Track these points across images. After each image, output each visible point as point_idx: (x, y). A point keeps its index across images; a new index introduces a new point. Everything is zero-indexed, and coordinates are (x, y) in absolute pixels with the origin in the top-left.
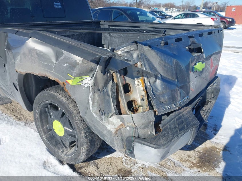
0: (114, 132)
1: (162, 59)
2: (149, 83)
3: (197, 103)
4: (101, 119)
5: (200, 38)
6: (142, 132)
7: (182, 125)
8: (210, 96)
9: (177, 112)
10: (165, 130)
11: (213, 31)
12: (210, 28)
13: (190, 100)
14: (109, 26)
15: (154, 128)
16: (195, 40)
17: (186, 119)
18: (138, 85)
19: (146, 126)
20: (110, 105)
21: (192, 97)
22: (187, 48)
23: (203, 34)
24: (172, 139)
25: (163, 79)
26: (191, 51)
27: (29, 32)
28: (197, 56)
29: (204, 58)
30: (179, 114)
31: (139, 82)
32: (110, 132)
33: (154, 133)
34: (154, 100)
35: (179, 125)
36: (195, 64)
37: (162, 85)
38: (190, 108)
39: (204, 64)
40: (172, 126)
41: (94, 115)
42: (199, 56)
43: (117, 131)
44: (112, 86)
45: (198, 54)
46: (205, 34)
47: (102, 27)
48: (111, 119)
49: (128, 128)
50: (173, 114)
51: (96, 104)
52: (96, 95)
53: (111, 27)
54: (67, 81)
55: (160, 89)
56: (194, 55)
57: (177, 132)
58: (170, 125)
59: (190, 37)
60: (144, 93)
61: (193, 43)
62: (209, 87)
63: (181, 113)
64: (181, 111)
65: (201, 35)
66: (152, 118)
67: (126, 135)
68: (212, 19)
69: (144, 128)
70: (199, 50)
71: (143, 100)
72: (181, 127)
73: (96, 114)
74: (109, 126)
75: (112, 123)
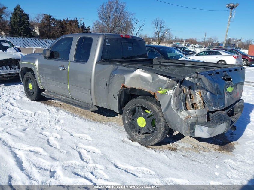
0: (184, 120)
1: (209, 83)
2: (203, 95)
3: (229, 111)
4: (177, 112)
5: (229, 72)
6: (200, 120)
7: (222, 118)
8: (237, 109)
9: (218, 112)
10: (212, 119)
11: (238, 69)
12: (236, 67)
13: (225, 108)
14: (160, 62)
15: (206, 118)
16: (227, 73)
17: (224, 116)
18: (197, 95)
19: (202, 116)
20: (182, 105)
21: (226, 106)
22: (222, 78)
23: (231, 70)
24: (217, 124)
25: (210, 92)
26: (225, 80)
27: (137, 66)
28: (229, 83)
29: (232, 84)
30: (219, 113)
31: (198, 93)
32: (182, 119)
33: (206, 121)
34: (206, 103)
35: (220, 118)
36: (227, 87)
37: (210, 96)
38: (225, 112)
39: (233, 88)
40: (216, 118)
41: (173, 110)
42: (230, 82)
43: (186, 119)
44: (183, 95)
45: (229, 82)
46: (233, 70)
47: (154, 63)
48: (182, 113)
49: (192, 118)
50: (216, 112)
51: (175, 104)
52: (175, 99)
53: (161, 63)
54: (158, 91)
55: (209, 98)
56: (227, 82)
57: (219, 121)
58: (215, 118)
59: (224, 72)
60: (201, 99)
61: (226, 75)
62: (236, 104)
63: (220, 113)
64: (220, 112)
65: (230, 71)
66: (206, 113)
67: (190, 122)
68: (233, 56)
69: (202, 117)
70: (229, 79)
71: (200, 103)
72: (221, 119)
73: (174, 109)
74: (181, 116)
75: (183, 115)
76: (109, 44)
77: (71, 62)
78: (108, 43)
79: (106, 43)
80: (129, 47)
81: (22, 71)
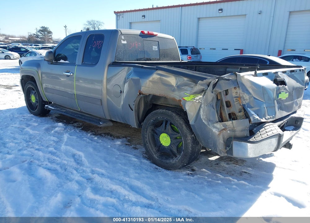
0: (217, 134)
2: (244, 102)
3: (282, 124)
4: (209, 124)
13: (275, 119)
23: (286, 71)
26: (276, 83)
31: (237, 100)
33: (248, 135)
36: (279, 93)
38: (276, 125)
41: (204, 121)
43: (221, 133)
44: (217, 102)
48: (216, 125)
49: (229, 132)
51: (205, 113)
52: (206, 107)
54: (184, 98)
59: (274, 73)
60: (241, 107)
66: (248, 125)
67: (227, 137)
69: (242, 131)
71: (240, 112)
74: (214, 129)
75: (216, 128)
76: (125, 42)
77: (78, 65)
78: (124, 40)
79: (122, 41)
80: (154, 47)
81: (23, 80)
